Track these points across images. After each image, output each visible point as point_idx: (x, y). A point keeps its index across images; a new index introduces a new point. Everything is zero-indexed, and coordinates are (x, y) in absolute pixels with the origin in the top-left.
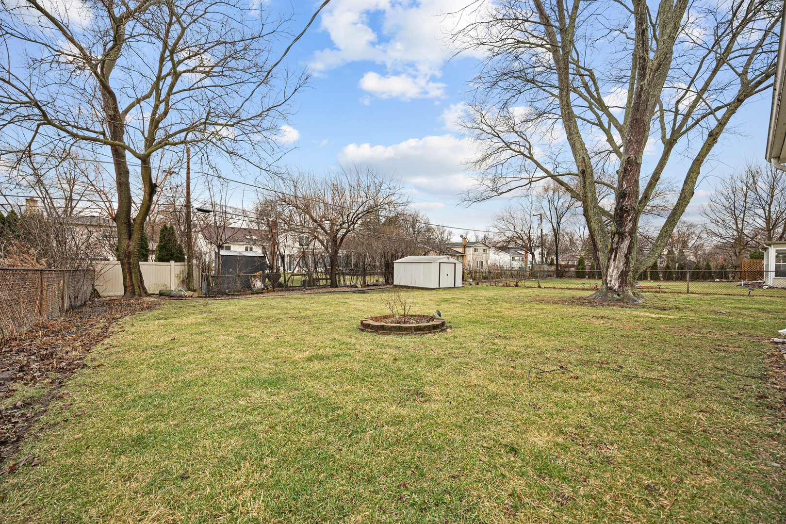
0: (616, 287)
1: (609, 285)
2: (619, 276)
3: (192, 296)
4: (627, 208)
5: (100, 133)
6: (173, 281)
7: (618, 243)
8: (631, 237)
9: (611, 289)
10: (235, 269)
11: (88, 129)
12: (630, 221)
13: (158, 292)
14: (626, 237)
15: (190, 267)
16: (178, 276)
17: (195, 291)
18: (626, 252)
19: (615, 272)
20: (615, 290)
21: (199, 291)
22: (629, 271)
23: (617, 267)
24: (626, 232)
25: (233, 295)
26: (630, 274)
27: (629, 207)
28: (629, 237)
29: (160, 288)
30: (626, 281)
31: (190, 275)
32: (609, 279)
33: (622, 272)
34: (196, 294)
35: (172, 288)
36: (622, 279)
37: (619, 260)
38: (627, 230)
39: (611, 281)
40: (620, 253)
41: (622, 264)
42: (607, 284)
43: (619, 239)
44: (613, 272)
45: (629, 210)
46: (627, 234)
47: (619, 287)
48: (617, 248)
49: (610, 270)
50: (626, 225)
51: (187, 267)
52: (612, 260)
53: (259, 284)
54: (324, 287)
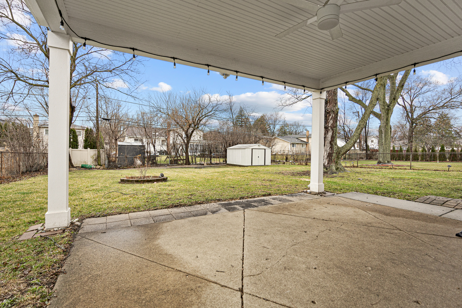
0: (326, 164)
2: (328, 156)
3: (99, 169)
4: (328, 110)
5: (45, 81)
6: (89, 160)
8: (332, 130)
10: (124, 153)
11: (39, 80)
12: (331, 119)
13: (81, 166)
14: (329, 130)
15: (99, 152)
16: (92, 157)
17: (101, 166)
18: (330, 140)
19: (325, 153)
20: (325, 166)
21: (104, 165)
22: (333, 153)
23: (326, 150)
24: (329, 127)
25: (123, 168)
26: (334, 155)
27: (329, 110)
28: (331, 130)
29: (82, 164)
30: (332, 160)
31: (99, 156)
33: (329, 153)
34: (102, 167)
35: (89, 164)
37: (327, 146)
38: (329, 125)
40: (327, 140)
41: (328, 148)
45: (329, 112)
46: (330, 128)
47: (328, 164)
50: (329, 122)
51: (97, 152)
53: (139, 162)
54: (182, 164)
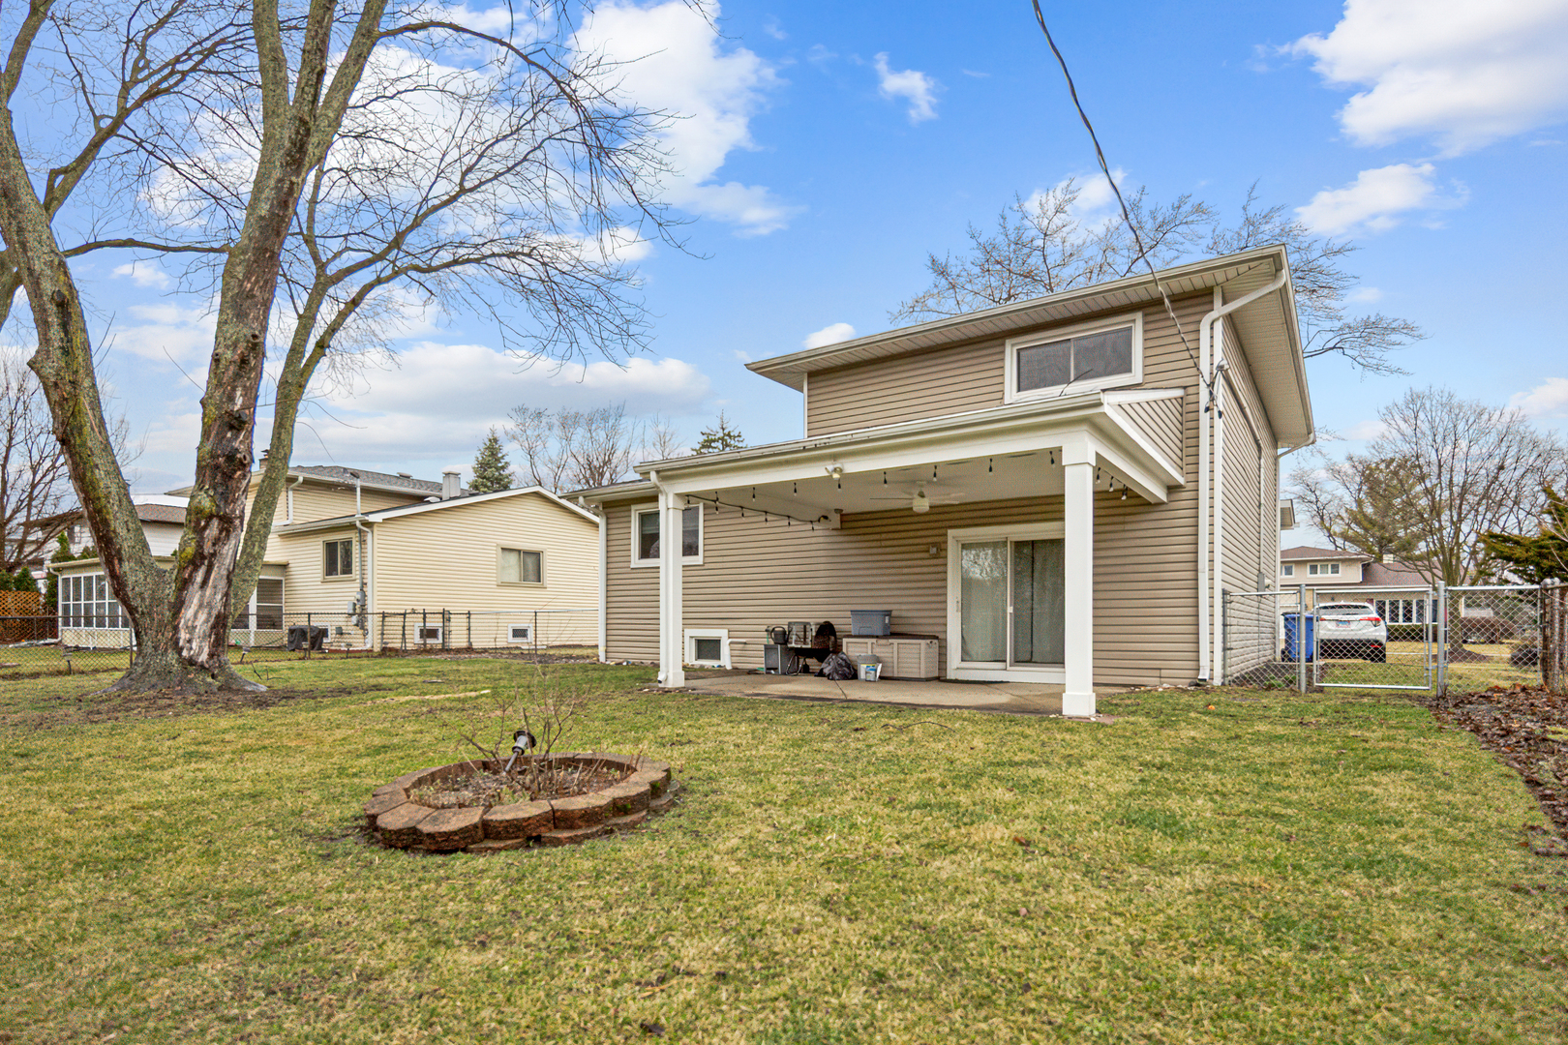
0: (203, 657)
1: (185, 653)
2: (210, 629)
7: (216, 542)
9: (191, 662)
14: (235, 528)
19: (202, 617)
20: (202, 666)
23: (209, 604)
32: (183, 635)
33: (218, 616)
36: (217, 634)
37: (215, 587)
39: (190, 641)
40: (219, 568)
41: (220, 596)
42: (179, 651)
43: (221, 532)
44: (195, 616)
47: (211, 655)
48: (214, 555)
49: (188, 613)
52: (196, 586)
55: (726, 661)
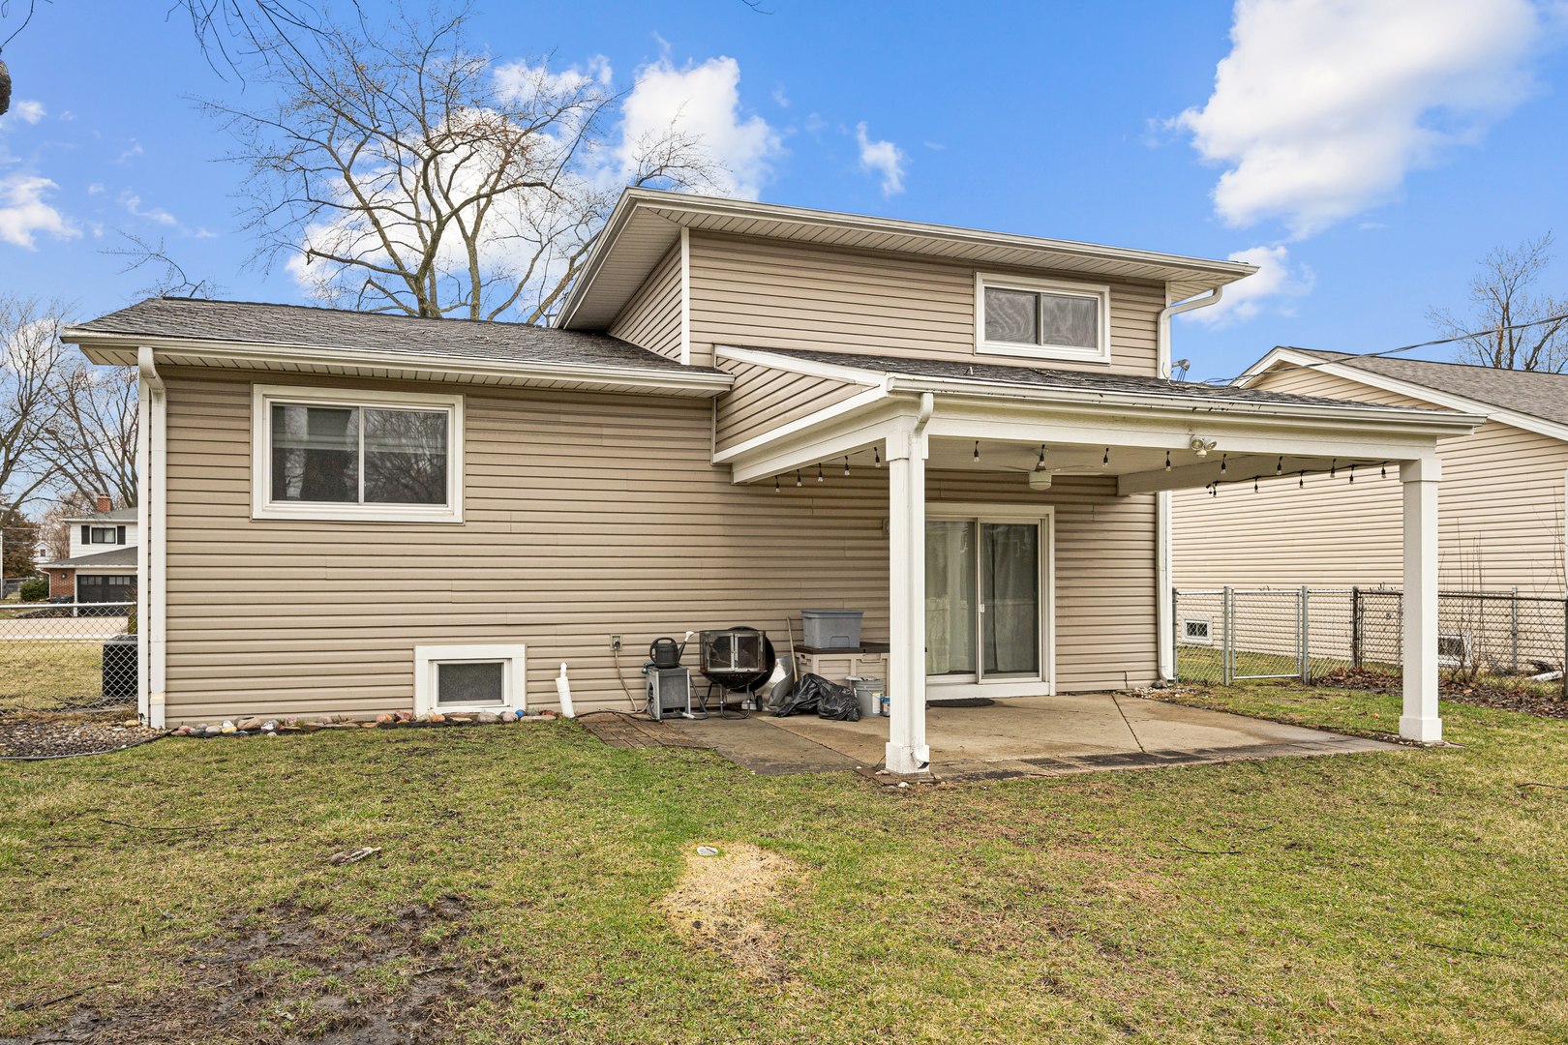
55: (514, 698)
